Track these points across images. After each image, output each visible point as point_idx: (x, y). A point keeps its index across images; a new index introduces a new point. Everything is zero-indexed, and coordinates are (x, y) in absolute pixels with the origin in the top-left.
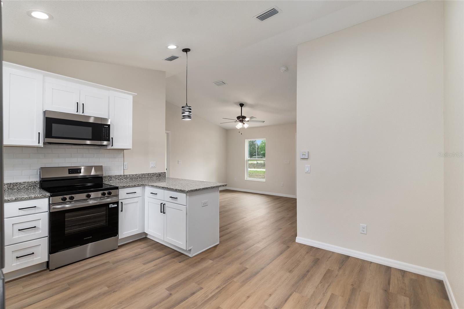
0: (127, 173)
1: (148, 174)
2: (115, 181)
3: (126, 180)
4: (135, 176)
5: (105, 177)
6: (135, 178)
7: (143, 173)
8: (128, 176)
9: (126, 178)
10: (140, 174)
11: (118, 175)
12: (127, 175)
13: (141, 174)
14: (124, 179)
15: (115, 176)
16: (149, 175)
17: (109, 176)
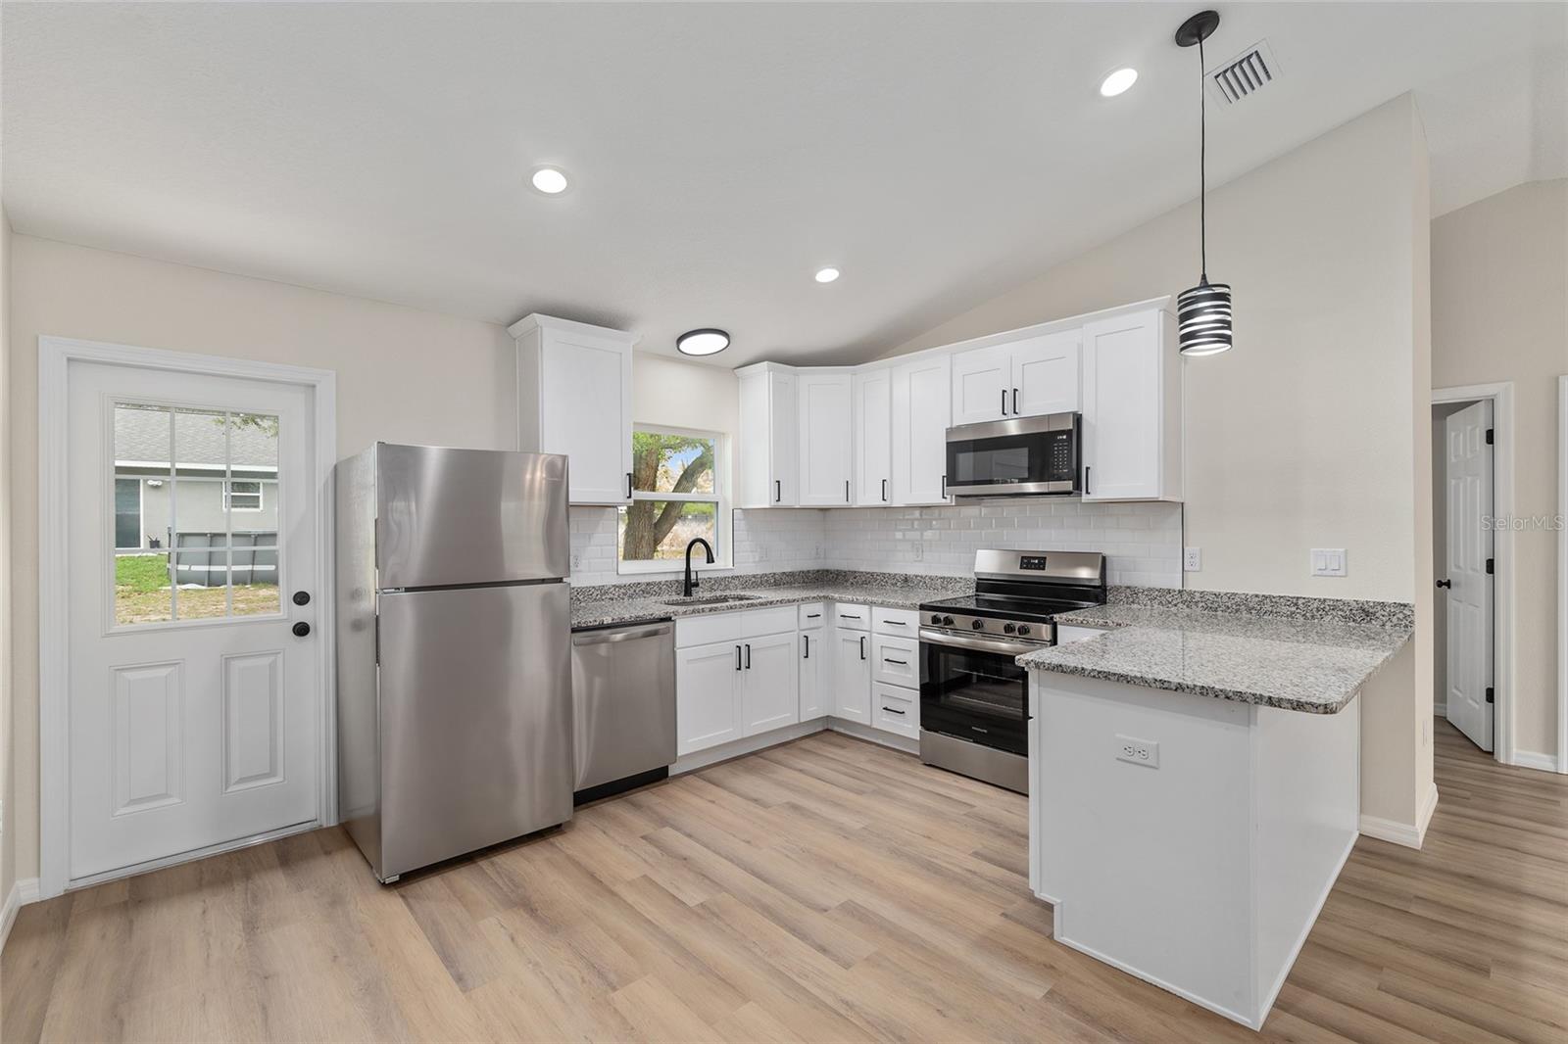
0: (1195, 584)
1: (1294, 602)
2: (1149, 607)
3: (1187, 610)
4: (1225, 599)
5: (1117, 588)
6: (1229, 608)
7: (1267, 594)
8: (1198, 595)
9: (1188, 604)
10: (1251, 593)
11: (1158, 587)
12: (1191, 594)
13: (1257, 596)
14: (1180, 605)
15: (1150, 589)
16: (1296, 604)
17: (1128, 587)
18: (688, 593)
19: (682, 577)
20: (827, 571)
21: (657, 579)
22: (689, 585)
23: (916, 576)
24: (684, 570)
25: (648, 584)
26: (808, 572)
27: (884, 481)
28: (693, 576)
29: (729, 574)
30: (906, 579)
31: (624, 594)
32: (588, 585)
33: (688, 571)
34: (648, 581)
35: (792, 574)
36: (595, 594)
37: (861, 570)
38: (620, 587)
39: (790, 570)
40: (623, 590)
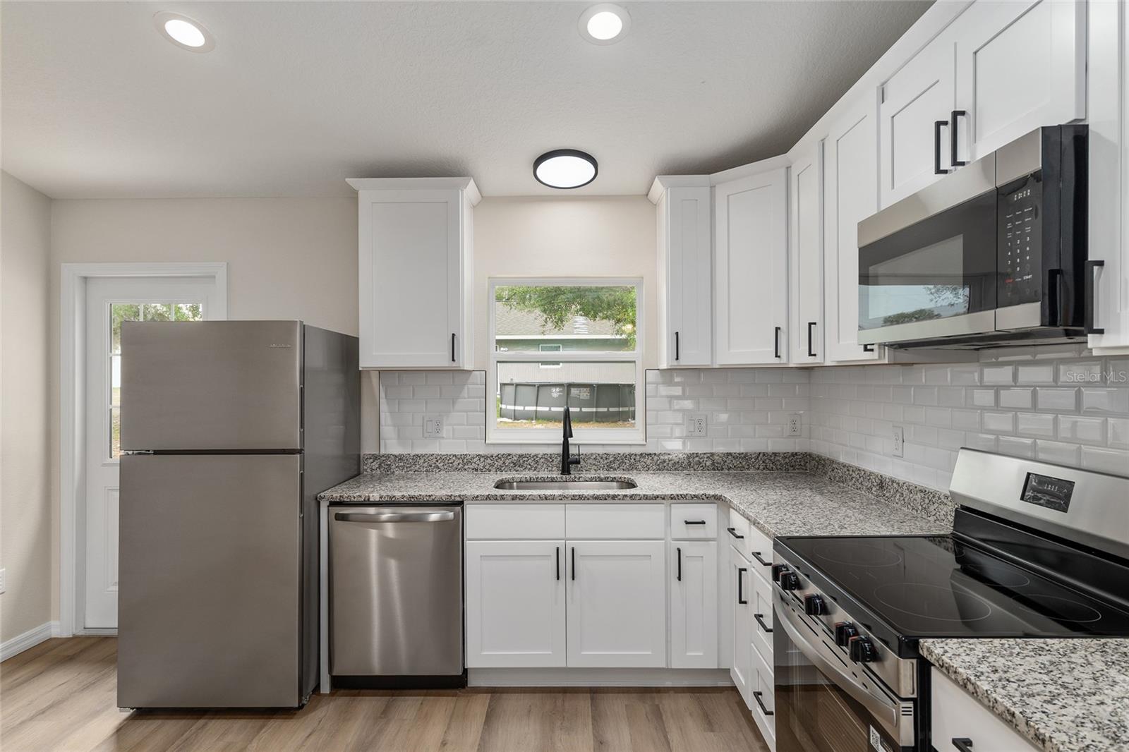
18: (565, 470)
19: (560, 450)
20: (810, 455)
21: (533, 451)
22: (568, 463)
23: (893, 482)
24: (562, 442)
25: (521, 456)
26: (775, 454)
27: (810, 324)
28: (573, 450)
29: (638, 450)
30: (882, 484)
31: (491, 465)
32: (449, 453)
33: (566, 445)
34: (524, 452)
35: (744, 456)
36: (456, 463)
37: (842, 460)
38: (486, 457)
39: (742, 450)
40: (489, 461)
